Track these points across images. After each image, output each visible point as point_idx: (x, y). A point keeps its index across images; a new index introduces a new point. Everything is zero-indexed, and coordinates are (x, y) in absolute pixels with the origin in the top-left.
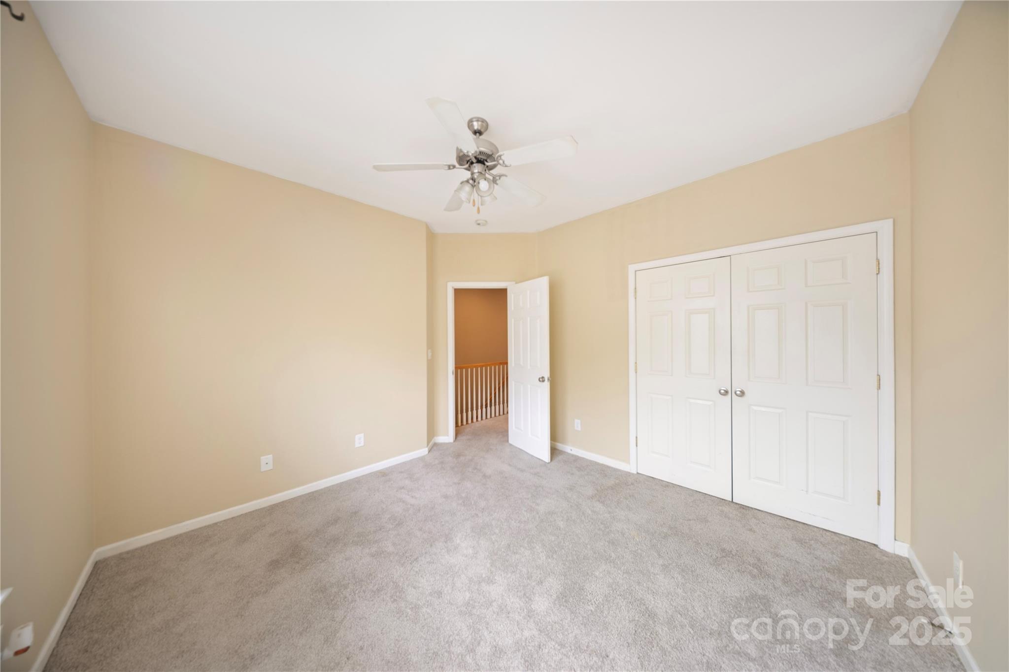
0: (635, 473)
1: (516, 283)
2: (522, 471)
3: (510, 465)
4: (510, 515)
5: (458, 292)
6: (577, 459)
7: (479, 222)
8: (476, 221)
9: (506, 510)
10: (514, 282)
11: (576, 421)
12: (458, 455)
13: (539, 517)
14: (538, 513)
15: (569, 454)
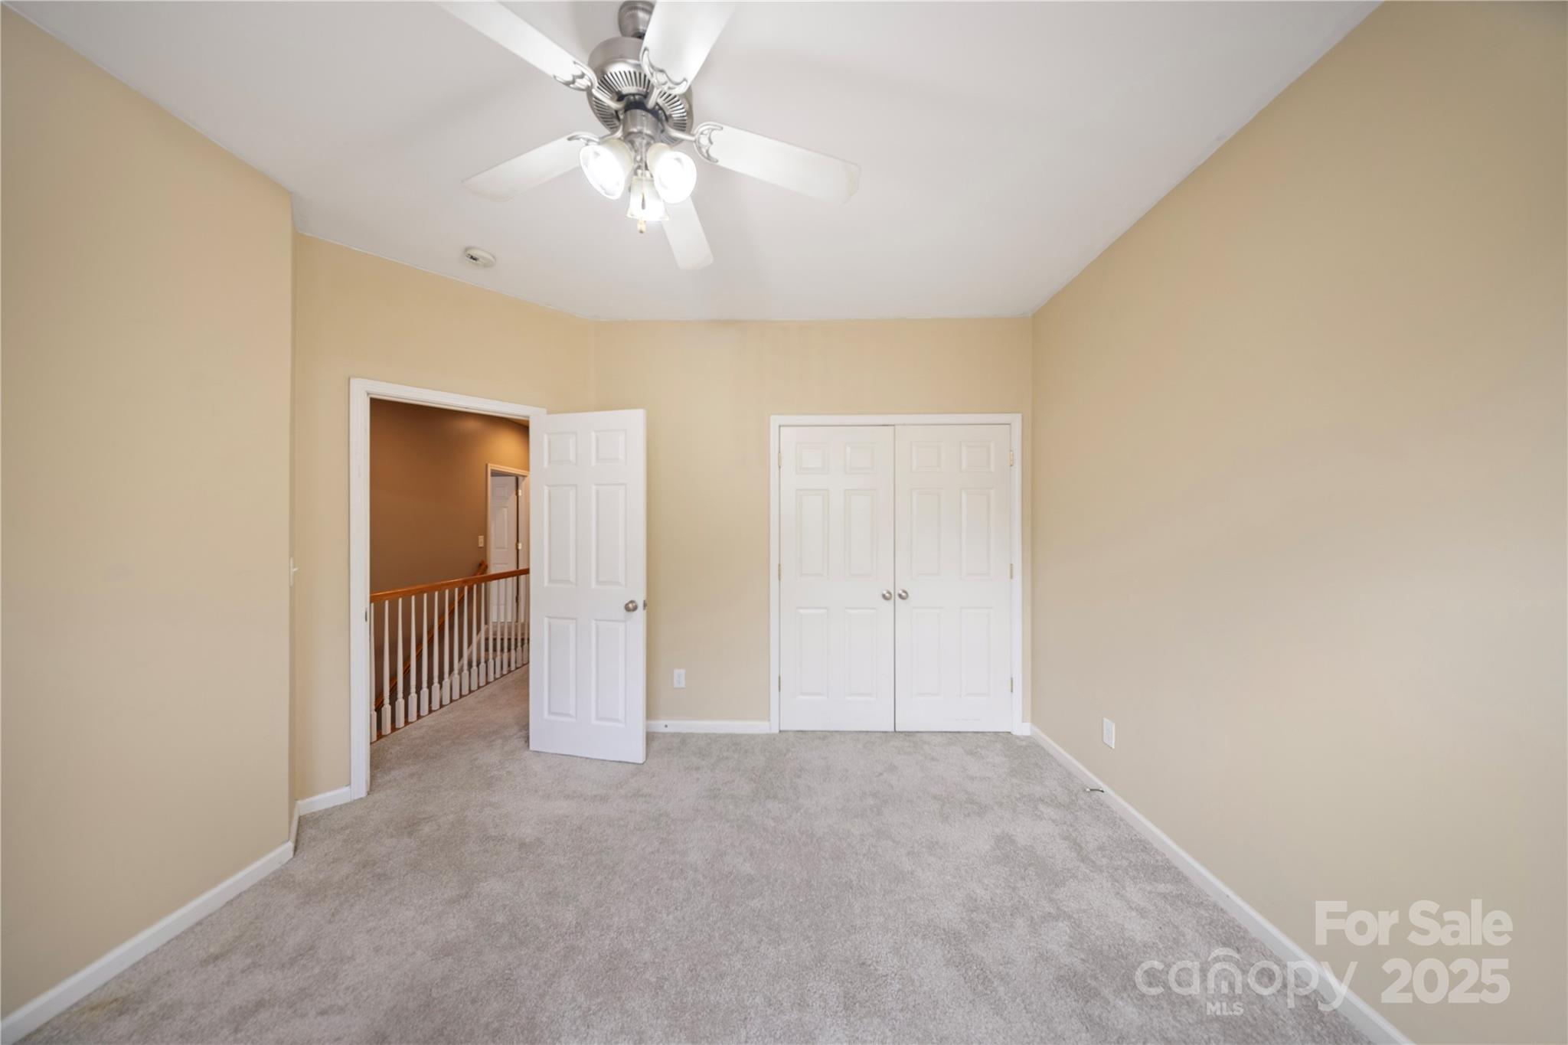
0: (777, 731)
1: (549, 413)
2: (603, 799)
3: (567, 797)
4: (647, 903)
5: (380, 408)
6: (684, 739)
7: (474, 253)
8: (467, 249)
9: (631, 898)
10: (545, 411)
11: (677, 672)
12: (411, 826)
13: (705, 877)
14: (696, 870)
15: (664, 734)
